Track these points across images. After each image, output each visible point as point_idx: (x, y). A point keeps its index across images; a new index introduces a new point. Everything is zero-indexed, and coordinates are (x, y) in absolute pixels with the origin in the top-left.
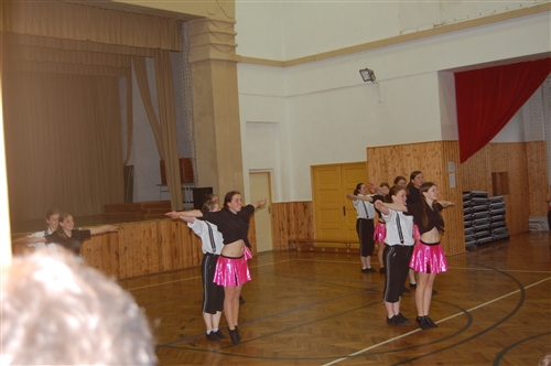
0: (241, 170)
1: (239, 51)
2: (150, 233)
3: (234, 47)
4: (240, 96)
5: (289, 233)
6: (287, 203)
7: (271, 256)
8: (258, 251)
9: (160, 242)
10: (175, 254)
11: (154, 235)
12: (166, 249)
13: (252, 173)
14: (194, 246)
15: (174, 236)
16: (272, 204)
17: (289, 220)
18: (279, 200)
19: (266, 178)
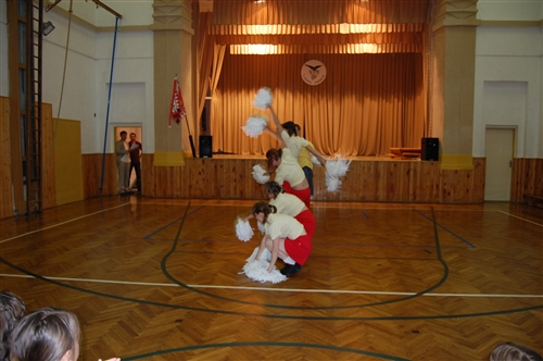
0: (472, 124)
1: (479, 16)
2: (369, 169)
3: (475, 13)
4: (477, 59)
5: (526, 187)
6: (528, 160)
7: (508, 205)
8: (486, 198)
9: (377, 175)
10: (391, 188)
11: (372, 171)
12: (382, 183)
13: (489, 129)
14: (411, 185)
15: (391, 174)
16: (514, 159)
17: (527, 175)
18: (520, 155)
19: (510, 135)
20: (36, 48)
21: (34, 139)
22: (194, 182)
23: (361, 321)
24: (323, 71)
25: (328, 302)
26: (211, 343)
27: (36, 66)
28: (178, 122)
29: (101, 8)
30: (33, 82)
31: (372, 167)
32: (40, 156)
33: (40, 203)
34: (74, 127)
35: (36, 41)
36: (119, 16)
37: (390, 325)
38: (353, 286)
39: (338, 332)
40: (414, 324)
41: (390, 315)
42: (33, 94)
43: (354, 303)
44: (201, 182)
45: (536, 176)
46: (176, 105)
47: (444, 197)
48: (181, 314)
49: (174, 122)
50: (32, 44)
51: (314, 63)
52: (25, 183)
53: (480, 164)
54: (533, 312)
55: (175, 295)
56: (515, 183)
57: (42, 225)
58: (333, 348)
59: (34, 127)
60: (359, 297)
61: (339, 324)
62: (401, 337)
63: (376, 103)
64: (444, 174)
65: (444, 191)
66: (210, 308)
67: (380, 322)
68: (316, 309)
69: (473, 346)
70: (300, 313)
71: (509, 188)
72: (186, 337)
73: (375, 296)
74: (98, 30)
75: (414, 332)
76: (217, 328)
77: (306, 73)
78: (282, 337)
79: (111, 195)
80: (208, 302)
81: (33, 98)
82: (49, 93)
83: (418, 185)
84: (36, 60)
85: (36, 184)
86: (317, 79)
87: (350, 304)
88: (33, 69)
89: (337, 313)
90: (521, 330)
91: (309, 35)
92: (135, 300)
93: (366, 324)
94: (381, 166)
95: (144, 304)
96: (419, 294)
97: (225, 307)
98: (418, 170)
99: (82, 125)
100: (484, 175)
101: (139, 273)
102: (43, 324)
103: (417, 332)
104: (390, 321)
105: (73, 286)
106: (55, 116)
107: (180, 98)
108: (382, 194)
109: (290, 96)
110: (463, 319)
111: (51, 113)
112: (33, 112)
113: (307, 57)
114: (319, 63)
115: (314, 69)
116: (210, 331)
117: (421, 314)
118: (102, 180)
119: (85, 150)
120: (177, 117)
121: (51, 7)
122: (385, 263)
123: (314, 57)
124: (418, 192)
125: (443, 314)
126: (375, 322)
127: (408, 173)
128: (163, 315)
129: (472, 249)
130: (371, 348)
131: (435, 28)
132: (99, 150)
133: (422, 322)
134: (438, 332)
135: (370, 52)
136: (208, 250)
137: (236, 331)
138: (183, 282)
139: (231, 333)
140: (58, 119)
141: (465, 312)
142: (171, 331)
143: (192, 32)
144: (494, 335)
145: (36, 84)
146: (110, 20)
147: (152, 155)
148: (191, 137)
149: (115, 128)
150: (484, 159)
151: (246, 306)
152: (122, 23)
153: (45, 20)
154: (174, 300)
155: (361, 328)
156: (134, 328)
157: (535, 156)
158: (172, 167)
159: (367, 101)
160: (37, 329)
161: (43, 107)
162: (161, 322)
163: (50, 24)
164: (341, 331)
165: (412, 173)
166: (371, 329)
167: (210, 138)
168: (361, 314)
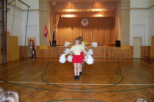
0: (129, 36)
1: (131, 7)
2: (101, 50)
4: (130, 18)
5: (145, 54)
6: (145, 47)
7: (140, 59)
8: (134, 57)
9: (103, 51)
10: (107, 55)
12: (105, 53)
13: (134, 38)
15: (107, 51)
16: (141, 46)
17: (145, 51)
18: (143, 45)
19: (140, 39)
20: (5, 16)
21: (4, 42)
22: (51, 54)
23: (99, 93)
24: (87, 22)
25: (89, 87)
26: (56, 100)
27: (5, 21)
28: (46, 37)
29: (24, 4)
30: (4, 25)
31: (102, 49)
32: (6, 47)
33: (6, 60)
34: (16, 38)
35: (5, 14)
36: (29, 7)
37: (107, 94)
38: (96, 83)
39: (92, 96)
40: (114, 93)
41: (107, 91)
42: (4, 29)
43: (97, 88)
44: (53, 54)
45: (147, 51)
46: (46, 32)
47: (122, 57)
48: (47, 91)
49: (45, 37)
50: (4, 15)
51: (85, 20)
52: (2, 54)
53: (132, 48)
54: (147, 89)
55: (46, 86)
56: (142, 53)
57: (7, 66)
58: (91, 100)
59: (4, 39)
60: (98, 86)
61: (92, 94)
62: (110, 97)
63: (103, 31)
64: (122, 51)
65: (122, 55)
66: (56, 90)
67: (104, 93)
68: (86, 89)
69: (130, 99)
70: (81, 91)
71: (140, 54)
72: (49, 98)
73: (103, 85)
74: (23, 10)
75: (114, 95)
76: (58, 95)
77: (83, 23)
78: (76, 98)
79: (27, 58)
80: (55, 88)
81: (4, 30)
82: (9, 29)
83: (115, 54)
84: (5, 19)
85: (5, 55)
86: (86, 24)
87: (95, 88)
88: (4, 22)
89: (92, 90)
90: (144, 94)
91: (84, 12)
92: (34, 88)
93: (100, 93)
94: (104, 49)
95: (37, 89)
96: (115, 85)
97: (60, 89)
98: (115, 50)
99: (18, 37)
100: (133, 51)
101: (35, 80)
102: (8, 96)
103: (115, 95)
104: (107, 92)
105: (16, 84)
106: (11, 35)
107: (47, 30)
108: (104, 57)
109: (78, 29)
110: (127, 91)
111: (9, 34)
112: (4, 34)
113: (83, 18)
114: (86, 20)
115: (85, 21)
116: (55, 96)
117: (116, 90)
118: (24, 53)
119: (19, 45)
120: (46, 35)
121: (9, 4)
122: (105, 76)
123: (85, 18)
124: (115, 56)
125: (122, 90)
126: (103, 93)
127: (112, 50)
128: (42, 92)
129: (130, 72)
130: (102, 100)
131: (119, 10)
132: (24, 45)
133: (116, 92)
134: (121, 95)
135: (101, 16)
136: (55, 73)
137: (63, 96)
138: (48, 82)
139: (62, 97)
140: (12, 36)
141: (128, 89)
142: (44, 96)
143: (50, 11)
144: (136, 96)
145: (5, 26)
146: (27, 8)
147: (39, 46)
148: (50, 41)
149: (28, 39)
150: (133, 46)
151: (66, 89)
152: (30, 9)
153: (8, 8)
154: (45, 88)
155: (99, 94)
156: (34, 96)
157: (147, 45)
158: (45, 50)
159: (100, 30)
160: (6, 97)
161: (7, 33)
162: (42, 94)
163: (9, 9)
164: (93, 96)
165: (113, 50)
166: (102, 95)
167: (55, 41)
168: (99, 91)
